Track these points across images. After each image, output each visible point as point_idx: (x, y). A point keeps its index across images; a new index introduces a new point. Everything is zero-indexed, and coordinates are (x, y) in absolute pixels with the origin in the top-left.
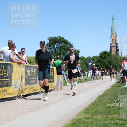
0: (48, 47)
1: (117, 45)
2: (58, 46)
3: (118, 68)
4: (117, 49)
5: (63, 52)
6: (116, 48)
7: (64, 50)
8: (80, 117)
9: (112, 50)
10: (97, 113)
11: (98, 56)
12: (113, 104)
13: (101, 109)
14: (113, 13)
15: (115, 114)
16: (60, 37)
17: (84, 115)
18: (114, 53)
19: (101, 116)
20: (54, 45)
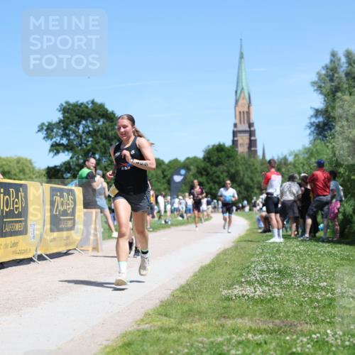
0: (60, 131)
1: (252, 129)
2: (89, 127)
3: (253, 192)
4: (253, 138)
5: (104, 145)
6: (250, 136)
7: (104, 139)
8: (147, 325)
9: (237, 141)
10: (194, 316)
11: (200, 159)
12: (237, 290)
13: (203, 303)
14: (241, 40)
15: (242, 315)
16: (93, 102)
17: (158, 319)
18: (242, 149)
19: (205, 323)
20: (77, 126)
